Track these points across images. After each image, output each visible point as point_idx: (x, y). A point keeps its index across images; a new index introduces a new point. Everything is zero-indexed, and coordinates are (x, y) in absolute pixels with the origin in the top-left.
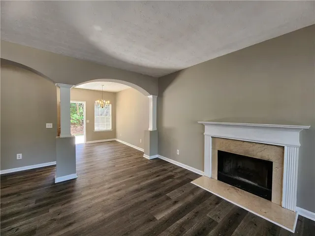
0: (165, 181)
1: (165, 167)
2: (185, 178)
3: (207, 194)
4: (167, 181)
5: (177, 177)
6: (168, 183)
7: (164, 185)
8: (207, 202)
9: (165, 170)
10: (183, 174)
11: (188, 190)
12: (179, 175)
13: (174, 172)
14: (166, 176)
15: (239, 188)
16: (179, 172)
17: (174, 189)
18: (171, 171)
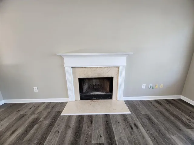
0: (28, 133)
1: (22, 113)
2: (53, 114)
3: (80, 118)
4: (32, 131)
5: (44, 117)
6: (34, 133)
7: (30, 140)
8: (85, 126)
9: (23, 116)
10: (49, 110)
11: (63, 126)
12: (45, 113)
13: (36, 112)
14: (27, 124)
15: (95, 99)
16: (44, 110)
17: (46, 138)
18: (33, 113)
